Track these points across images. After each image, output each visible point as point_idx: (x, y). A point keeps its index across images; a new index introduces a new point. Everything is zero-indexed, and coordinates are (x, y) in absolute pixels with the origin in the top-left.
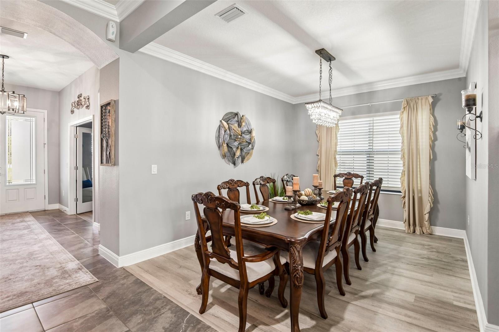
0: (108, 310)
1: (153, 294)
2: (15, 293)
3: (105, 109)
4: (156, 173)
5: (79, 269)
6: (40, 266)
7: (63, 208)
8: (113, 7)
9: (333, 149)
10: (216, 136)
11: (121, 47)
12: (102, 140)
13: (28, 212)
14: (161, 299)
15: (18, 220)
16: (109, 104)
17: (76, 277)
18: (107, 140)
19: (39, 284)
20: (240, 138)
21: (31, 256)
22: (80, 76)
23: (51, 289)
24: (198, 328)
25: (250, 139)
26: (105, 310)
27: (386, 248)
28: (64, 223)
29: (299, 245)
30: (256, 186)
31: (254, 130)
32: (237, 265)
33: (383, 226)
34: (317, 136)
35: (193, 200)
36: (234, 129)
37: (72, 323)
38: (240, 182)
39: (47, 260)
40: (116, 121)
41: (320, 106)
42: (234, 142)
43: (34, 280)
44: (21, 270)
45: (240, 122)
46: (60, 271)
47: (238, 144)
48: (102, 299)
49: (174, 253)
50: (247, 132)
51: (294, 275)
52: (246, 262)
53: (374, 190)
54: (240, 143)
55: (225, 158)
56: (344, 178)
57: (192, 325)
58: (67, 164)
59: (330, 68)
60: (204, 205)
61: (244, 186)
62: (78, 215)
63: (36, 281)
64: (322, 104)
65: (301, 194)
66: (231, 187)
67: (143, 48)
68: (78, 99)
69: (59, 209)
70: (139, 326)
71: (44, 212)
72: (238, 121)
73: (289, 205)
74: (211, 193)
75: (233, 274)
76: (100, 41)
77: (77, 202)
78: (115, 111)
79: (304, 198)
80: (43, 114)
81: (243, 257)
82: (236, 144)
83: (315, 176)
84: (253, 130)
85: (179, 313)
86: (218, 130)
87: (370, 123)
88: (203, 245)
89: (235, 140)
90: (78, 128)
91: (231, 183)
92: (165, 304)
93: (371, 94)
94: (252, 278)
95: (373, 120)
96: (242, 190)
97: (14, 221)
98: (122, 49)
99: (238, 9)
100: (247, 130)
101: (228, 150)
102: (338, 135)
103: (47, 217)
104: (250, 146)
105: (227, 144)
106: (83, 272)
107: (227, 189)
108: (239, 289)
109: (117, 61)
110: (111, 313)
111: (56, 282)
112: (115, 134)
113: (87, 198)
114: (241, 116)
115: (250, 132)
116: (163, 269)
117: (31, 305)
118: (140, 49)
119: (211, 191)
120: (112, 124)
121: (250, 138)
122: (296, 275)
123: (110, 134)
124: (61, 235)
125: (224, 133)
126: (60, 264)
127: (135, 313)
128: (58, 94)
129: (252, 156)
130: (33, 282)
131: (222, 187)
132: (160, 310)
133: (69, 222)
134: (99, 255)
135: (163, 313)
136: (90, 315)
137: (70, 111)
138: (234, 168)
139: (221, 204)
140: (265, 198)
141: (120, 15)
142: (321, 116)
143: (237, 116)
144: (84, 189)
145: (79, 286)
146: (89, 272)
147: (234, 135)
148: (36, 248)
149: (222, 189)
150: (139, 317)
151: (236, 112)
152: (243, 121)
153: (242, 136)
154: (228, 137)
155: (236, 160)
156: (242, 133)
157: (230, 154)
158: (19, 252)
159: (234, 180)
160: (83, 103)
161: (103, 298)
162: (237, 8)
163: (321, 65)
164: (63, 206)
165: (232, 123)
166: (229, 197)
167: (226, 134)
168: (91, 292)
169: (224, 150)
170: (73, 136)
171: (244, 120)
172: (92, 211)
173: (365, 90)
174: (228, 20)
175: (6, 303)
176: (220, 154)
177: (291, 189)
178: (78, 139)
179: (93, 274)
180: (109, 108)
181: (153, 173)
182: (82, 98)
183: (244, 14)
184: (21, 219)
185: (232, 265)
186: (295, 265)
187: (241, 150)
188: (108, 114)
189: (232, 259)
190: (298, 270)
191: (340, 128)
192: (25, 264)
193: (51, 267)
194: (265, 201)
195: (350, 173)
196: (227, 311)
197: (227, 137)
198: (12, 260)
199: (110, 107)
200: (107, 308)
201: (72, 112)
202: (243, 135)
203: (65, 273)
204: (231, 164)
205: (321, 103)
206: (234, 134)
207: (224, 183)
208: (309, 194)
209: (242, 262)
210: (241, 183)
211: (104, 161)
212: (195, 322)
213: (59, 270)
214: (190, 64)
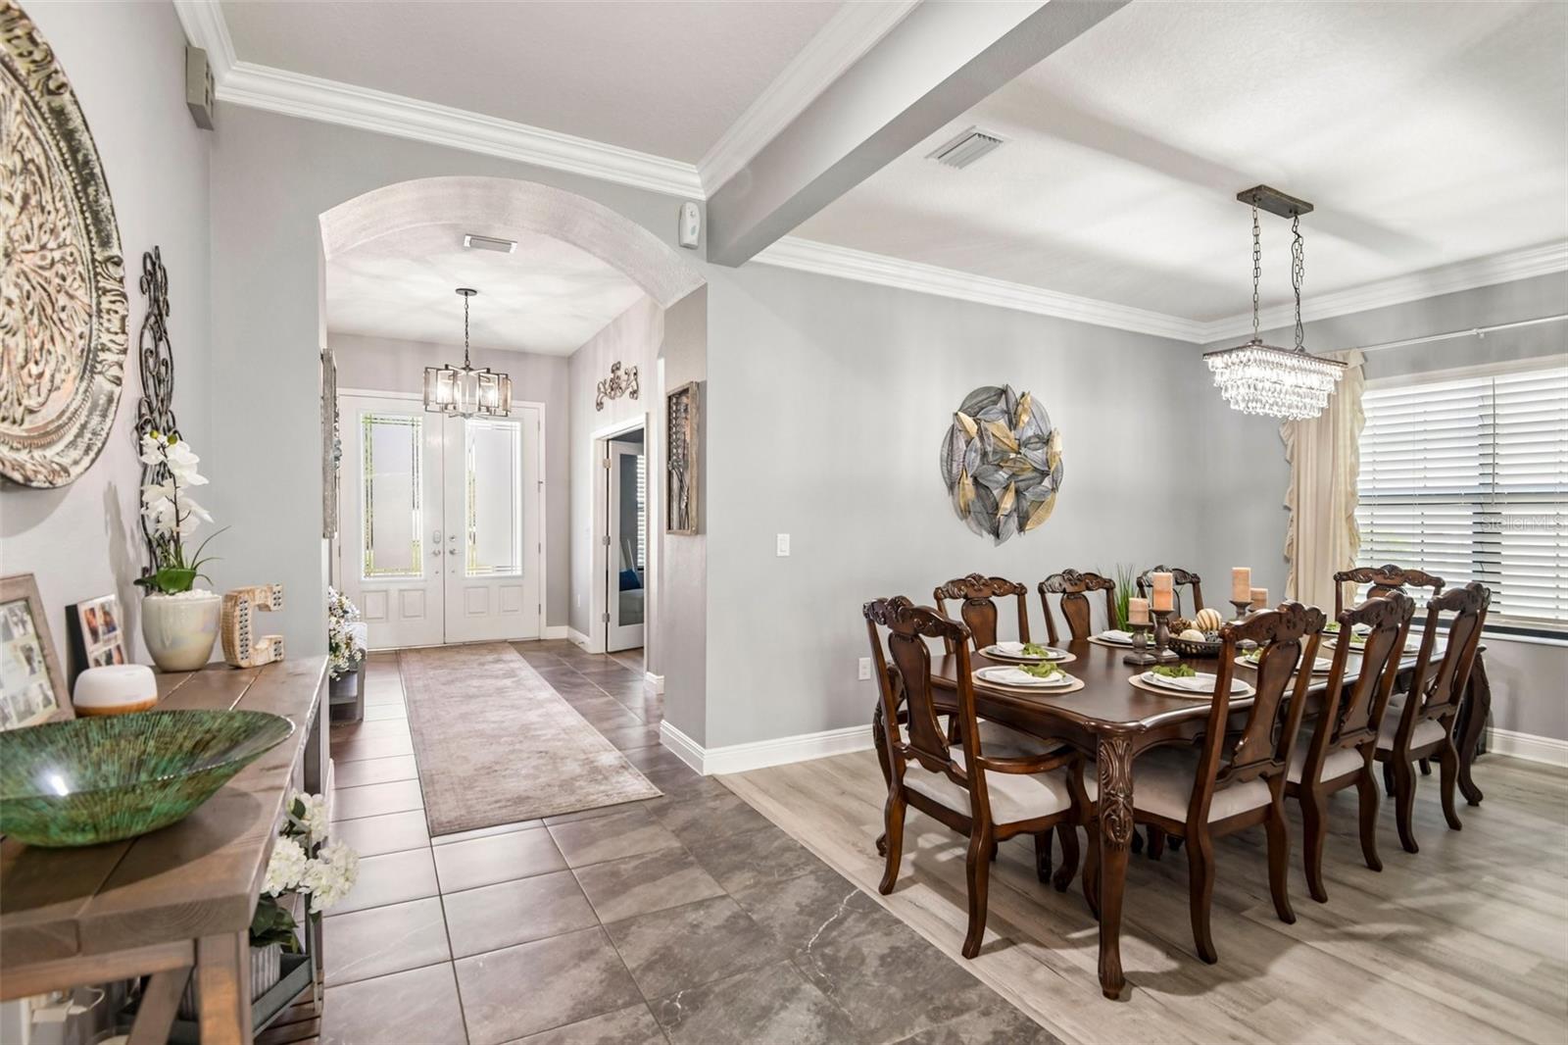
0: (685, 853)
1: (777, 838)
2: (508, 796)
3: (677, 404)
4: (787, 554)
5: (623, 767)
6: (546, 753)
7: (579, 637)
8: (693, 168)
9: (1343, 487)
10: (941, 455)
11: (710, 259)
12: (670, 474)
13: (505, 641)
14: (796, 851)
15: (490, 658)
16: (685, 391)
17: (618, 782)
18: (682, 474)
19: (549, 786)
20: (1014, 460)
21: (526, 731)
22: (616, 321)
23: (573, 799)
24: (873, 920)
25: (1047, 463)
26: (679, 852)
27: (1509, 824)
28: (583, 671)
29: (1123, 742)
30: (1049, 596)
31: (1058, 433)
32: (966, 777)
33: (1531, 758)
34: (1286, 446)
35: (867, 615)
36: (993, 435)
37: (618, 864)
38: (997, 581)
39: (560, 744)
40: (701, 429)
41: (1249, 360)
42: (996, 471)
43: (539, 778)
44: (511, 757)
45: (1015, 414)
46: (587, 767)
47: (1006, 476)
48: (673, 831)
49: (830, 760)
50: (1037, 440)
51: (1106, 813)
52: (987, 769)
53: (1445, 623)
54: (1014, 474)
55: (970, 518)
56: (1372, 584)
57: (861, 911)
58: (588, 530)
59: (1293, 237)
60: (889, 627)
61: (1011, 596)
62: (609, 656)
63: (543, 780)
64: (1256, 354)
65: (1184, 624)
66: (972, 594)
67: (761, 253)
68: (612, 376)
69: (568, 640)
70: (747, 892)
71: (537, 644)
72: (1007, 412)
73: (1138, 650)
74: (904, 598)
75: (955, 798)
76: (667, 249)
77: (609, 624)
78: (698, 408)
79: (1193, 635)
80: (536, 411)
81: (979, 758)
82: (1002, 475)
83: (1238, 572)
84: (1055, 434)
85: (832, 883)
86: (948, 438)
87: (1482, 397)
88: (890, 726)
89: (998, 465)
90: (610, 443)
91: (973, 585)
92: (803, 860)
93: (1485, 296)
94: (1002, 815)
95: (1494, 387)
96: (1006, 606)
97: (483, 659)
98: (714, 263)
99: (984, 136)
100: (1037, 436)
101: (978, 496)
102: (1360, 441)
103: (544, 654)
104: (1047, 483)
105: (975, 479)
106: (630, 774)
107: (962, 601)
108: (969, 837)
109: (701, 292)
110: (691, 858)
111: (581, 788)
112: (698, 461)
113: (632, 615)
114: (1018, 395)
115: (1046, 440)
116: (801, 792)
117: (537, 822)
118: (755, 254)
119: (904, 595)
120: (691, 438)
121: (1047, 460)
122: (1109, 815)
123: (688, 461)
124: (579, 696)
125: (965, 448)
126: (585, 753)
127: (739, 867)
128: (568, 362)
129: (1054, 510)
130: (537, 782)
131: (946, 593)
132: (791, 869)
133: (593, 670)
134: (659, 744)
135: (799, 878)
136: (650, 856)
137: (595, 404)
138: (996, 545)
139: (924, 624)
140: (1079, 632)
141: (706, 185)
142: (1256, 389)
143: (1004, 396)
144: (624, 592)
145: (626, 800)
146: (643, 776)
147: (995, 452)
148: (533, 716)
149: (946, 597)
150: (750, 874)
151: (1001, 387)
152: (1025, 410)
153: (1020, 453)
154: (976, 457)
155: (1002, 524)
156: (1019, 445)
157: (984, 506)
158: (503, 722)
159: (981, 577)
160: (623, 385)
161: (674, 828)
162: (979, 135)
163: (1257, 236)
164: (576, 632)
165: (987, 417)
166: (964, 619)
167: (971, 450)
168: (649, 813)
169: (964, 495)
170: (600, 464)
171: (1026, 406)
172: (642, 648)
173: (1460, 283)
174: (961, 163)
175: (496, 813)
176: (952, 506)
177: (1143, 606)
178: (610, 470)
179: (653, 782)
180: (684, 400)
181: (779, 554)
182: (621, 373)
183: (1001, 145)
184: (495, 656)
185: (955, 777)
186: (1109, 788)
187: (1018, 492)
188: (683, 415)
189: (955, 763)
190: (1117, 802)
191: (1367, 414)
192: (518, 746)
193: (567, 758)
194: (1077, 641)
195: (1393, 569)
196: (946, 901)
197: (974, 458)
198: (494, 736)
199: (688, 398)
200: (682, 848)
201: (600, 405)
202: (1023, 450)
203: (596, 773)
204: (985, 533)
205: (1255, 352)
206: (994, 448)
207: (952, 582)
208: (1212, 624)
209: (977, 769)
210: (1001, 586)
211: (675, 524)
212: (867, 906)
213: (584, 765)
214: (872, 271)
